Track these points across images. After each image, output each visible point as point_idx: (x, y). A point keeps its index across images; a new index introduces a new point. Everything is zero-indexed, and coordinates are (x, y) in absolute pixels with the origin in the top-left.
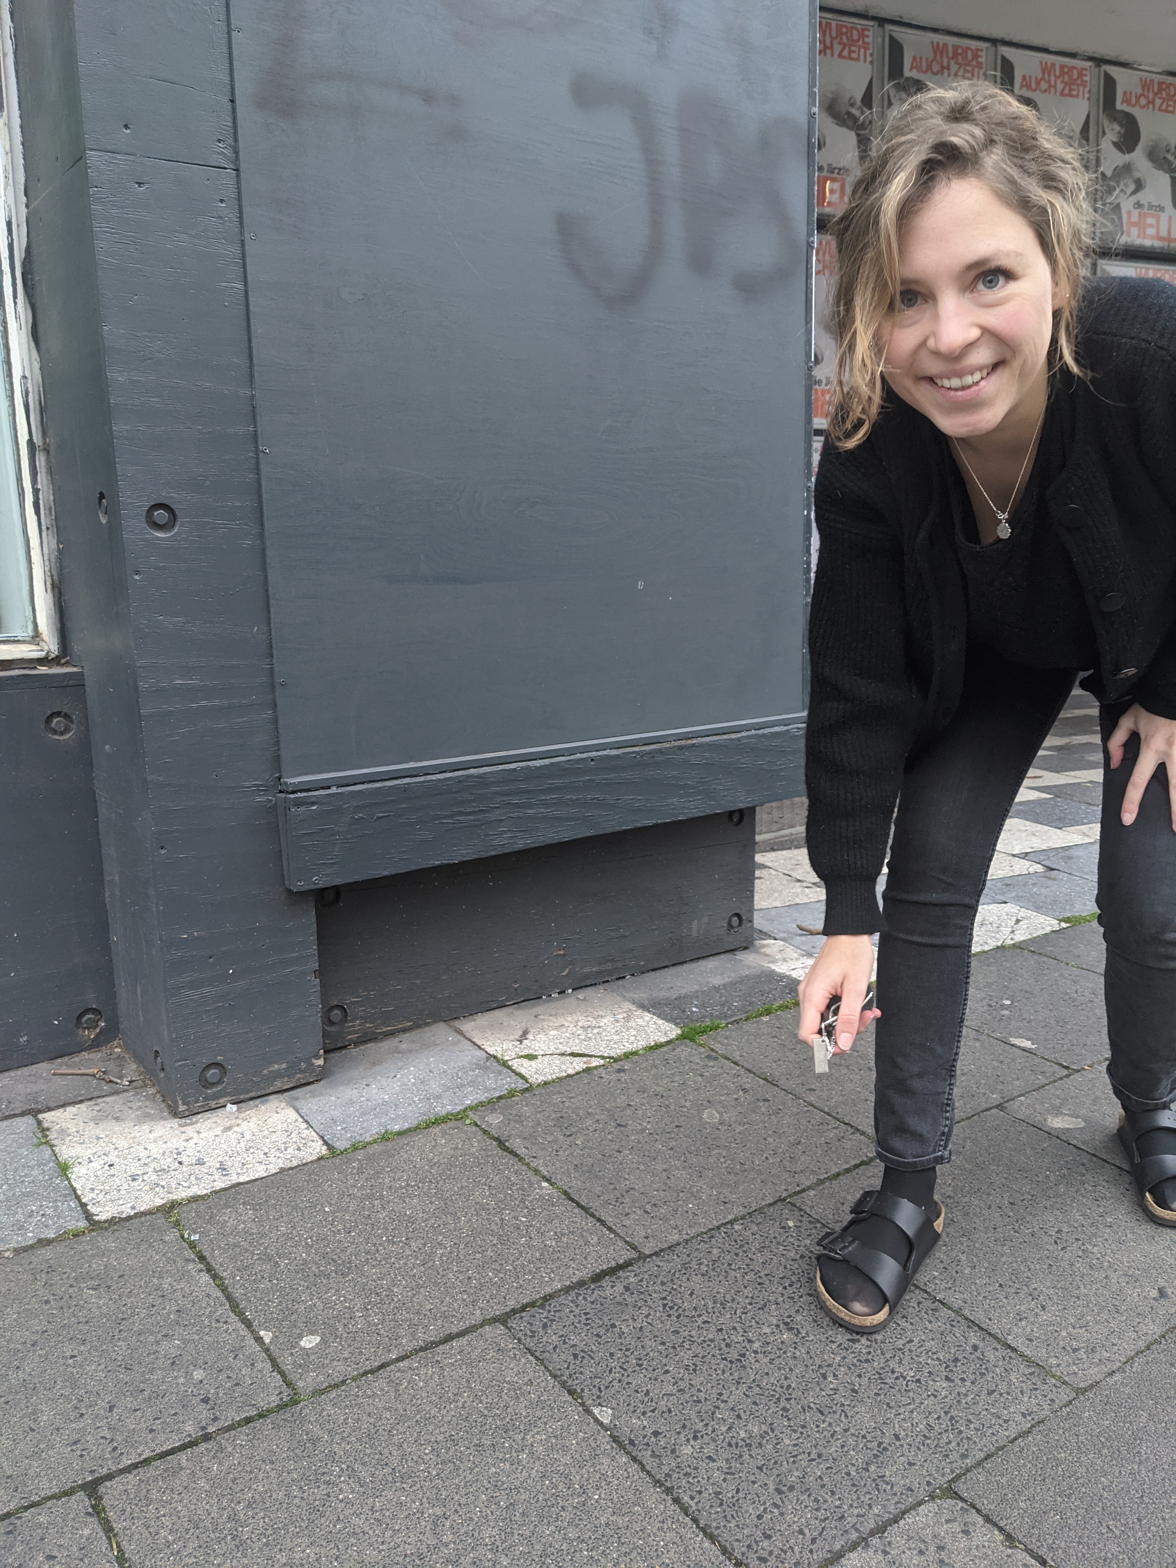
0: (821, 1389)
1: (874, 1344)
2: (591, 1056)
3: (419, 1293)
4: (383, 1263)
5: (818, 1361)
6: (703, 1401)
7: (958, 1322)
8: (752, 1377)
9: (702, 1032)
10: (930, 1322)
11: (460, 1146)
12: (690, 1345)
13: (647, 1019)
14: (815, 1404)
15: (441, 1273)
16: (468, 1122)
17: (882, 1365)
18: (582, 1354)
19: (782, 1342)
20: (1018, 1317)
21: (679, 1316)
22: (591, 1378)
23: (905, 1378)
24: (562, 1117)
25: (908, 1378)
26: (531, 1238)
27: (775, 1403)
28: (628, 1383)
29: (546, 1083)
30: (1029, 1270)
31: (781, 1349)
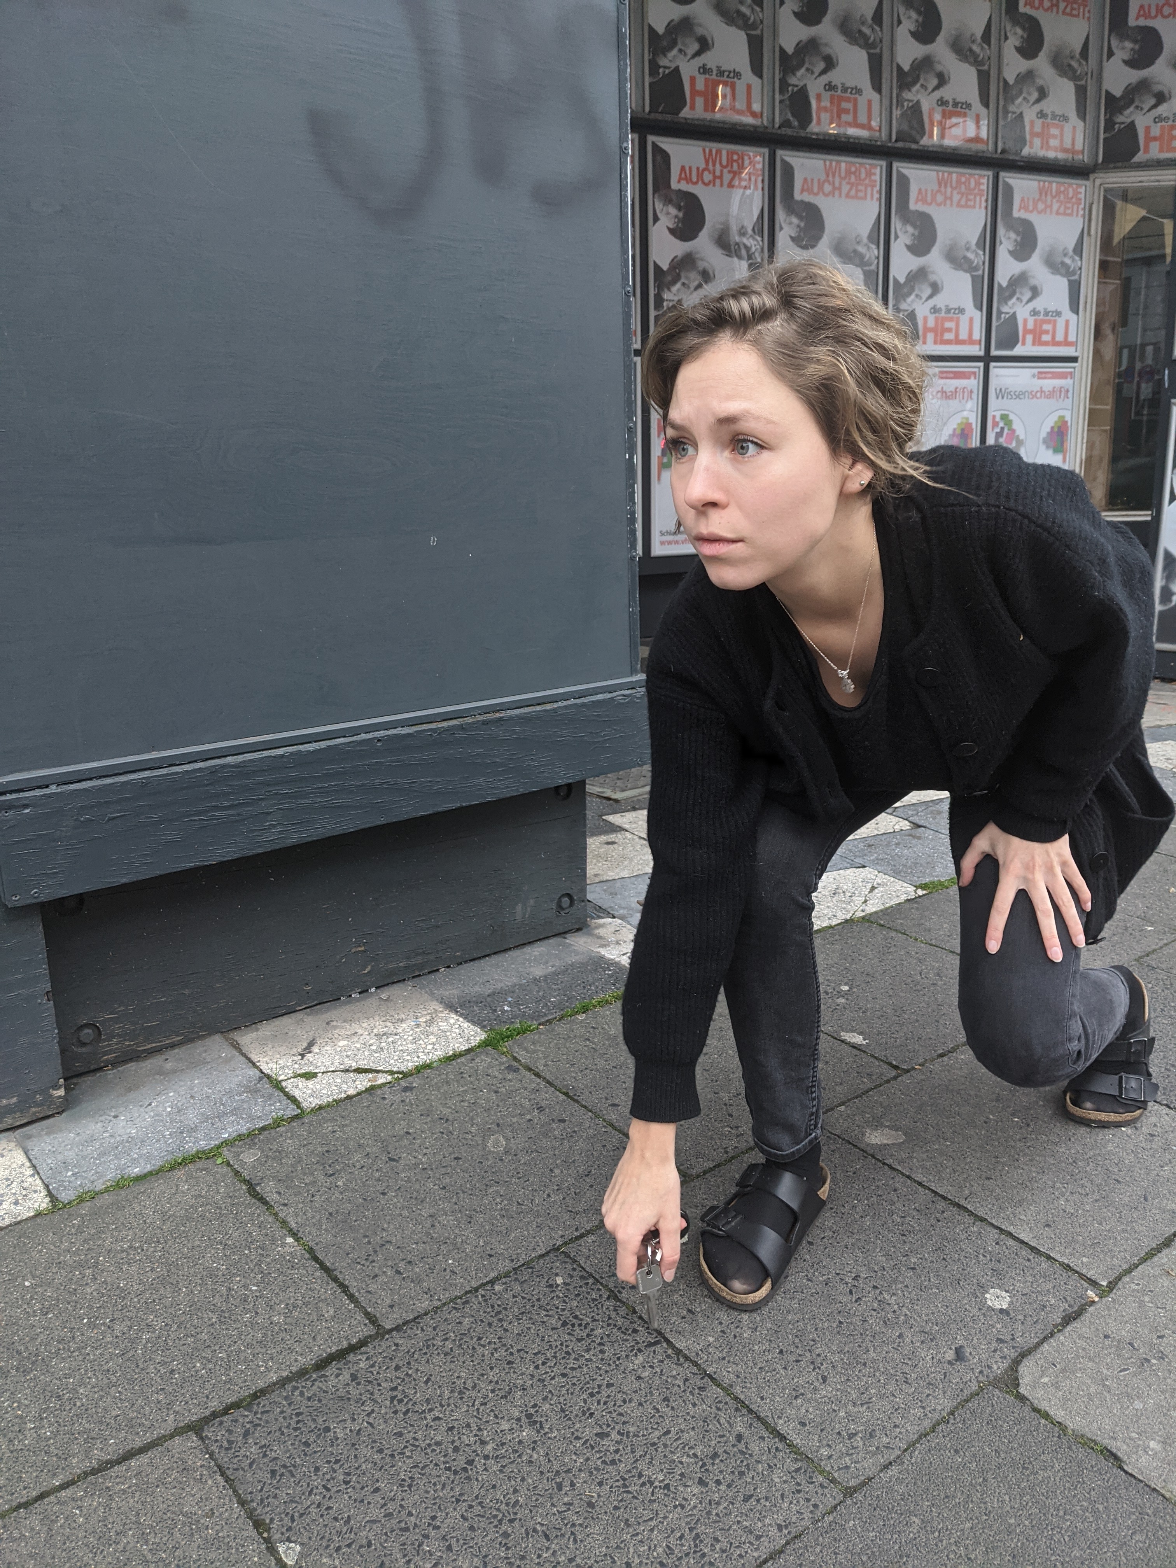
0: (553, 1505)
1: (625, 1438)
2: (378, 1072)
3: (108, 1394)
4: (75, 1354)
5: (556, 1466)
6: (411, 1528)
7: (726, 1403)
8: (476, 1492)
9: (508, 1037)
10: (694, 1405)
11: (203, 1192)
12: (412, 1451)
13: (452, 1021)
14: (542, 1525)
15: (141, 1366)
16: (219, 1161)
17: (629, 1467)
18: (283, 1470)
19: (520, 1442)
20: (794, 1394)
21: (405, 1413)
22: (285, 1502)
23: (652, 1483)
24: (328, 1151)
25: (657, 1484)
26: (257, 1313)
27: (496, 1527)
28: (329, 1508)
29: (321, 1108)
30: (816, 1329)
31: (517, 1451)
